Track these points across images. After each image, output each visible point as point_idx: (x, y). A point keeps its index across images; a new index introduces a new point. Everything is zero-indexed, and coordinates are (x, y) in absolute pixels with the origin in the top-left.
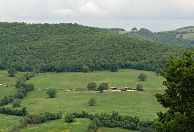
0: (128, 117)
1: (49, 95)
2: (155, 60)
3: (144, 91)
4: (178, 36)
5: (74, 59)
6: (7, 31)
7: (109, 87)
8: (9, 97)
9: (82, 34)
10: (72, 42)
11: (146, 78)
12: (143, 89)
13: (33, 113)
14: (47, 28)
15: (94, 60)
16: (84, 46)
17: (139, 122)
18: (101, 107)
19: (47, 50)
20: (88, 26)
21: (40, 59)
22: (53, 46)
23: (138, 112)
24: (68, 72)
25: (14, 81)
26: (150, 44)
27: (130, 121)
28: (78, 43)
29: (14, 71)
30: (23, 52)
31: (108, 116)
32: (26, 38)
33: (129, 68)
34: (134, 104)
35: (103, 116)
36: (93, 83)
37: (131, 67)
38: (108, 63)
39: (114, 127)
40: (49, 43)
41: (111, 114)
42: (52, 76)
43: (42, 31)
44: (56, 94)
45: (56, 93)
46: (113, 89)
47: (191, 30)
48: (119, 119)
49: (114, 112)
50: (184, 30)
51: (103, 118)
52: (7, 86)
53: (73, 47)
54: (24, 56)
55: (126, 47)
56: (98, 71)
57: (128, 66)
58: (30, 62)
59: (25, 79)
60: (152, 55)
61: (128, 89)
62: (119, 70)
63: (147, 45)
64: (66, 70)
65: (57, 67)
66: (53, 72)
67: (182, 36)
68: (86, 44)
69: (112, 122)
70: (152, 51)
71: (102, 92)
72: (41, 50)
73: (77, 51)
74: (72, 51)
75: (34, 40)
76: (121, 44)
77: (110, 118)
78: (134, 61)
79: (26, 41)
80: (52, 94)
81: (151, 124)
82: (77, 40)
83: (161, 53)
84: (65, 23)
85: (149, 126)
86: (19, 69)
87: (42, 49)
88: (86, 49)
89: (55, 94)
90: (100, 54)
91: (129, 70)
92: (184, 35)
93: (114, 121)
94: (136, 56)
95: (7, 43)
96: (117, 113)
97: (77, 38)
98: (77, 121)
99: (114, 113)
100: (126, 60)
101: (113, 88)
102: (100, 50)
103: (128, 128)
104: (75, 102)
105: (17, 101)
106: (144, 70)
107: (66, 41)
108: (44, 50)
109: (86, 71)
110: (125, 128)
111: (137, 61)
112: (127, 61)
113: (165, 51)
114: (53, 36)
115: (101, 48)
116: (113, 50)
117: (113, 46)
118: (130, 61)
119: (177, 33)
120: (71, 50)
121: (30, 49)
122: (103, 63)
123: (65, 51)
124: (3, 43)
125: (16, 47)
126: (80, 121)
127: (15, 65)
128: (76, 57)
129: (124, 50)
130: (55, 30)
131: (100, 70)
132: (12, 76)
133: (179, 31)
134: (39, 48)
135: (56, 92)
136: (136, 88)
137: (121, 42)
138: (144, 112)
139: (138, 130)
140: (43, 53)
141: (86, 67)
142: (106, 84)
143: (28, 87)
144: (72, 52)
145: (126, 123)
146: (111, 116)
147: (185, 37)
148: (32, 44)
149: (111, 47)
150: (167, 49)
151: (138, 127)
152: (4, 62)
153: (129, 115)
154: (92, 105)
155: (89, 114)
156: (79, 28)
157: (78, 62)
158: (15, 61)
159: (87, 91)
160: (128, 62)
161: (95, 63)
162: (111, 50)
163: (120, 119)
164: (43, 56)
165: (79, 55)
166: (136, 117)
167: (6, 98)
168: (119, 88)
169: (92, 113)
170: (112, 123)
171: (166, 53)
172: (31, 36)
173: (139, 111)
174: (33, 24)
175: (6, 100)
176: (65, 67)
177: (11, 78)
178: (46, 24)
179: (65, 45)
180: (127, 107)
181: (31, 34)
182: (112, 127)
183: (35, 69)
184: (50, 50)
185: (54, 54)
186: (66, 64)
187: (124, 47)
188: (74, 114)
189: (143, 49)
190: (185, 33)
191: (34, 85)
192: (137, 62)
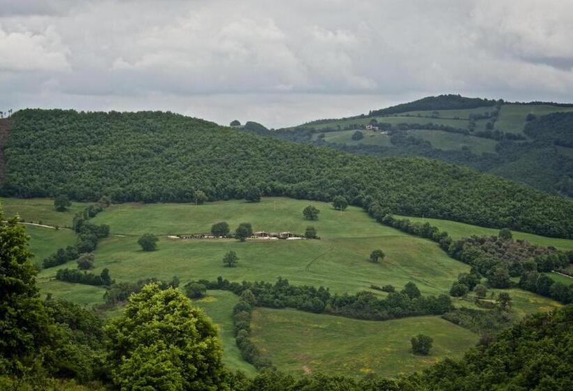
0: (306, 288)
1: (143, 246)
2: (329, 181)
3: (319, 238)
4: (315, 137)
5: (176, 177)
6: (44, 125)
7: (253, 232)
8: (67, 249)
9: (183, 131)
10: (167, 146)
11: (318, 215)
12: (317, 235)
13: (124, 281)
14: (116, 121)
15: (214, 180)
16: (190, 153)
17: (329, 298)
18: (249, 270)
19: (123, 161)
20: (193, 117)
21: (111, 178)
22: (133, 153)
23: (322, 279)
24: (165, 202)
25: (68, 219)
26: (315, 151)
27: (313, 296)
28: (178, 148)
29: (66, 200)
30: (77, 164)
31: (268, 286)
32: (80, 139)
33: (280, 196)
34: (308, 263)
35: (260, 287)
36: (221, 224)
37: (283, 193)
38: (240, 187)
39: (281, 307)
40: (125, 149)
41: (274, 284)
42: (138, 210)
43: (108, 126)
44: (156, 245)
45: (157, 243)
46: (261, 235)
47: (339, 126)
48: (290, 291)
49: (280, 279)
50: (324, 126)
51: (260, 291)
52: (57, 229)
53: (170, 156)
54: (80, 173)
55: (271, 155)
56: (221, 202)
57: (277, 193)
58: (93, 183)
59: (88, 215)
60: (322, 172)
61: (290, 236)
62: (262, 199)
63: (311, 153)
64: (161, 199)
65: (145, 194)
66: (138, 203)
67: (323, 136)
68: (193, 151)
69: (277, 297)
70: (321, 165)
71: (243, 240)
72: (112, 161)
73: (179, 163)
74: (168, 163)
75: (95, 143)
76: (261, 150)
77: (272, 290)
78: (288, 182)
79: (80, 143)
80: (148, 245)
81: (352, 302)
82: (176, 142)
83: (337, 169)
84: (149, 112)
85: (348, 305)
86: (74, 197)
87: (113, 158)
88: (196, 160)
89: (154, 244)
90: (224, 170)
91: (280, 199)
92: (326, 134)
93: (281, 295)
94: (292, 172)
95: (45, 148)
96: (286, 280)
97: (175, 139)
98: (208, 296)
99: (280, 281)
100: (272, 179)
101: (260, 232)
102: (223, 161)
103: (308, 309)
104: (195, 260)
105: (86, 257)
106: (308, 199)
107: (155, 145)
108: (117, 161)
109: (200, 202)
110: (301, 308)
111: (295, 182)
112: (275, 183)
113: (345, 164)
114: (130, 135)
115: (223, 158)
116: (247, 161)
117: (247, 153)
118: (282, 183)
119: (313, 131)
120: (167, 161)
121: (90, 159)
122: (231, 187)
123: (156, 163)
124: (38, 148)
125: (64, 156)
126: (215, 297)
127: (66, 190)
128: (179, 173)
129: (268, 162)
130: (132, 124)
131: (226, 200)
132: (62, 210)
133: (317, 128)
134: (108, 158)
135: (157, 240)
136: (303, 234)
137: (260, 146)
138: (332, 279)
139: (328, 312)
140: (115, 167)
141: (200, 193)
142: (248, 226)
143: (98, 231)
144: (170, 165)
145: (305, 299)
146: (275, 286)
147: (329, 138)
148: (92, 150)
149: (242, 156)
150: (347, 161)
151: (328, 306)
152: (43, 184)
153: (309, 285)
154: (230, 266)
155: (231, 282)
156: (175, 121)
157: (184, 184)
158: (64, 182)
159: (211, 239)
160: (278, 184)
161: (217, 186)
162: (243, 162)
163: (292, 291)
164: (115, 173)
165: (183, 171)
166: (322, 289)
167: (61, 251)
168: (273, 234)
169: (237, 281)
170: (277, 300)
171: (347, 168)
172: (89, 134)
173: (324, 278)
174: (88, 113)
175: (63, 256)
176: (160, 194)
177: (61, 213)
178: (113, 113)
179: (155, 151)
180: (297, 268)
181: (88, 131)
182: (276, 307)
183: (104, 197)
184: (127, 162)
185: (137, 168)
186: (161, 187)
187: (266, 156)
188: (201, 282)
189: (302, 160)
190: (328, 130)
191: (108, 226)
192: (293, 185)
